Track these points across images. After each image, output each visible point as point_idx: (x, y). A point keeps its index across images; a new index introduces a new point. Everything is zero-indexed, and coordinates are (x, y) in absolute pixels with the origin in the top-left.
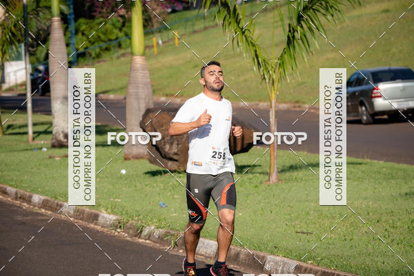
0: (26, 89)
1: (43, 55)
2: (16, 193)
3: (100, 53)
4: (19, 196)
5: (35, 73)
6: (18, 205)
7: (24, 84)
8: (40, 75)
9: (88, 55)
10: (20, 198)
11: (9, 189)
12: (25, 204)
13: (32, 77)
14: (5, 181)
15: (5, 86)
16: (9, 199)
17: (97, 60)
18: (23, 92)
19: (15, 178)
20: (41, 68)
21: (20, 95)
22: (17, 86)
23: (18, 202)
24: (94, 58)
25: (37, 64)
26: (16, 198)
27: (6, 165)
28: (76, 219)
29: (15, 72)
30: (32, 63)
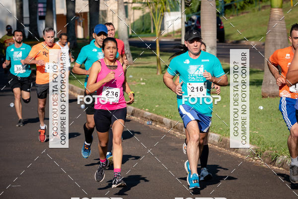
0: (181, 35)
1: (196, 7)
2: (171, 124)
3: (244, 6)
4: (173, 126)
5: (189, 22)
6: (172, 133)
7: (179, 31)
8: (193, 24)
9: (234, 7)
10: (174, 127)
11: (165, 120)
12: (178, 133)
13: (186, 25)
14: (161, 112)
15: (164, 33)
16: (165, 128)
17: (241, 11)
18: (178, 38)
19: (170, 110)
20: (194, 17)
21: (176, 40)
22: (174, 32)
23: (171, 131)
24: (238, 10)
25: (191, 14)
26: (171, 127)
27: (163, 99)
28: (220, 147)
29: (173, 21)
30: (187, 13)
